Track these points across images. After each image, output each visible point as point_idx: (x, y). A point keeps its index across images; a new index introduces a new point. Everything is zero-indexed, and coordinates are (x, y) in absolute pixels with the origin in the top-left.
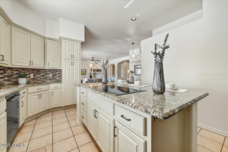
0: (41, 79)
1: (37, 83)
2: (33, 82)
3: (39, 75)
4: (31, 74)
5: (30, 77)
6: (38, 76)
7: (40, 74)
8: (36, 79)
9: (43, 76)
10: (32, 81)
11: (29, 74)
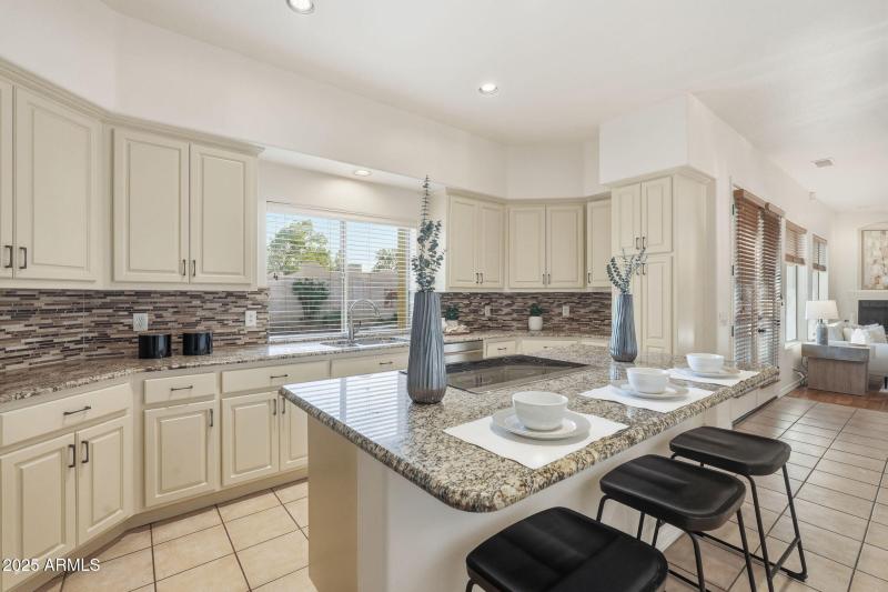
0: (591, 320)
1: (580, 332)
2: (568, 329)
3: (587, 310)
4: (564, 307)
5: (561, 314)
6: (582, 311)
7: (590, 305)
8: (577, 320)
9: (595, 312)
10: (567, 326)
11: (560, 306)
